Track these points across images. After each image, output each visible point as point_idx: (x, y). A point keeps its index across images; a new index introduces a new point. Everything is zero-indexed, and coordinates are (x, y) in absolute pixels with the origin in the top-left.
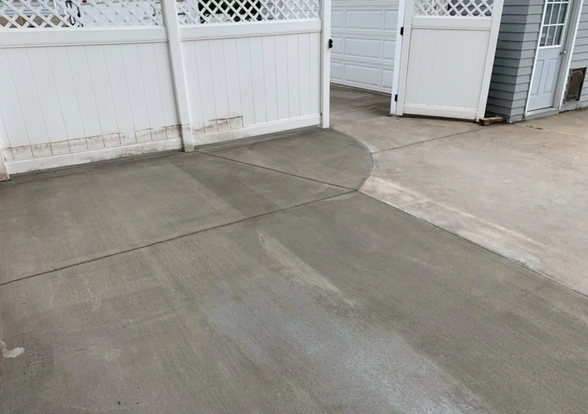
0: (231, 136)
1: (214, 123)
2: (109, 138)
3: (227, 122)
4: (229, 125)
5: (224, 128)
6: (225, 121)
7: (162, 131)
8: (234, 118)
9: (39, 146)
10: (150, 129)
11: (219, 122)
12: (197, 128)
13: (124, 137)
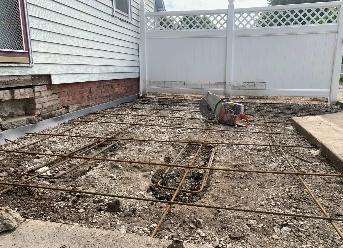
0: (256, 93)
1: (246, 84)
2: (189, 84)
3: (255, 85)
4: (256, 87)
5: (252, 88)
6: (254, 84)
7: (215, 84)
8: (260, 83)
9: (160, 82)
10: (209, 82)
11: (251, 84)
12: (235, 85)
13: (196, 84)
